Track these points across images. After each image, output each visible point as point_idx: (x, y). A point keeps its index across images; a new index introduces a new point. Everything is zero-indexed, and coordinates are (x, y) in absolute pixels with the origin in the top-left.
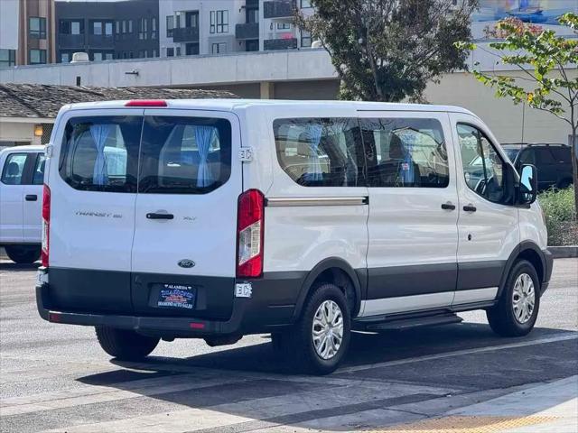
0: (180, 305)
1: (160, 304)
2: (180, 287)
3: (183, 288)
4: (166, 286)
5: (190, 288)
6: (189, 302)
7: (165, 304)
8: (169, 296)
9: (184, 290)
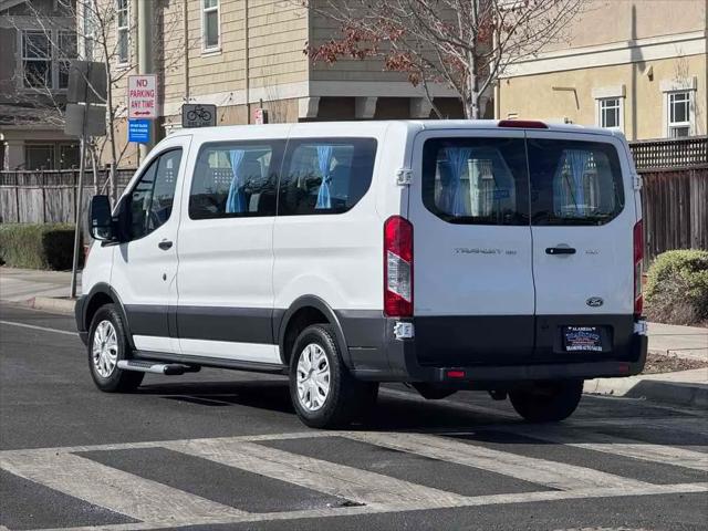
1: (569, 348)
2: (584, 329)
3: (588, 329)
4: (570, 328)
5: (594, 328)
6: (597, 344)
7: (575, 348)
8: (575, 339)
9: (589, 332)
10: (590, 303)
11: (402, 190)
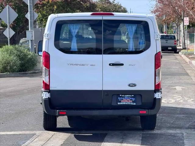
0: (129, 103)
1: (119, 103)
2: (128, 96)
3: (130, 96)
4: (121, 95)
5: (133, 96)
6: (133, 102)
7: (122, 103)
8: (123, 100)
9: (130, 97)
10: (129, 85)
11: (46, 41)
